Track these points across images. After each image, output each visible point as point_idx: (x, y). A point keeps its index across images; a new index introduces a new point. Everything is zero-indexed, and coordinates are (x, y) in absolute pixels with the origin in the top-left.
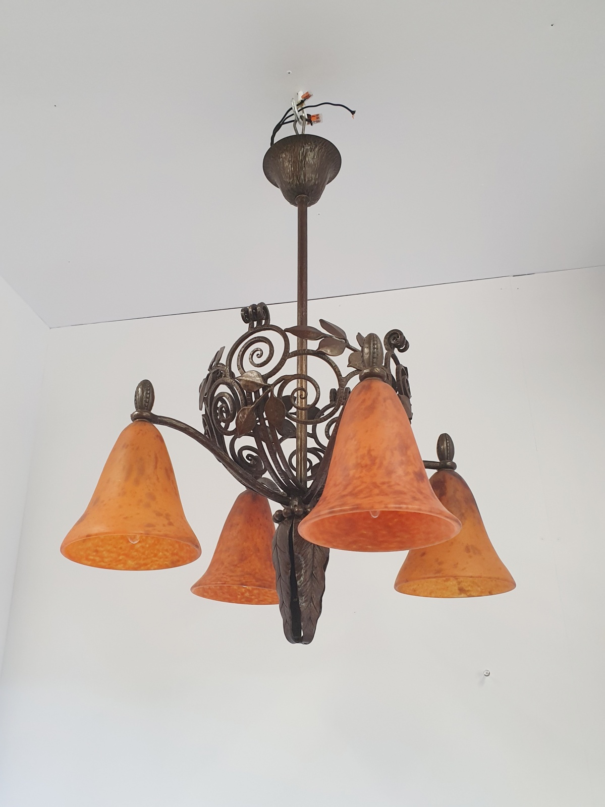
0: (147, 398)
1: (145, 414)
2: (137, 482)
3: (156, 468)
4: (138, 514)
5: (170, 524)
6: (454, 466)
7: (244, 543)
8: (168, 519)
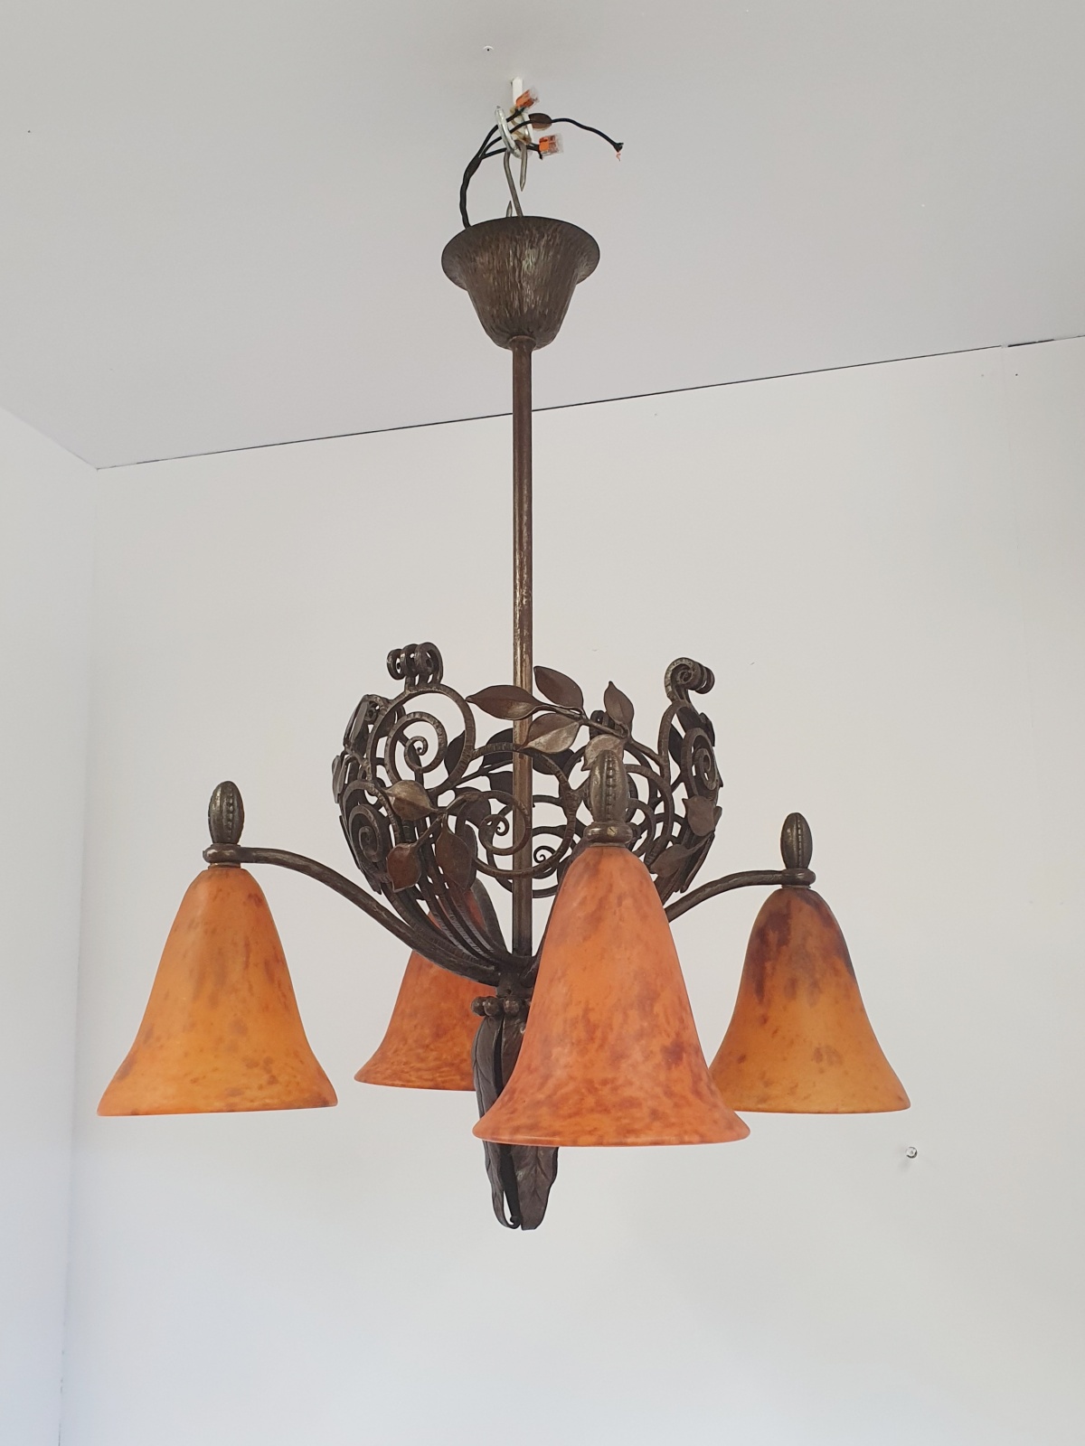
0: (228, 812)
1: (227, 853)
2: (214, 1001)
3: (247, 965)
4: (215, 1070)
5: (273, 1081)
6: (811, 877)
7: (442, 1004)
8: (269, 1071)
